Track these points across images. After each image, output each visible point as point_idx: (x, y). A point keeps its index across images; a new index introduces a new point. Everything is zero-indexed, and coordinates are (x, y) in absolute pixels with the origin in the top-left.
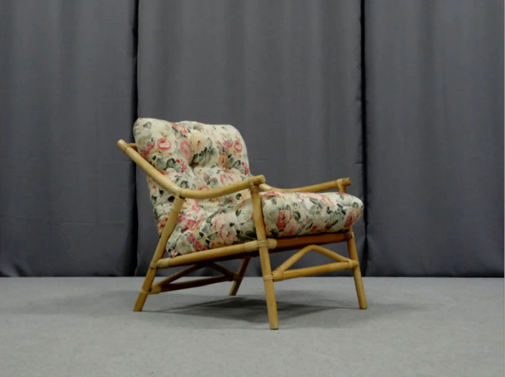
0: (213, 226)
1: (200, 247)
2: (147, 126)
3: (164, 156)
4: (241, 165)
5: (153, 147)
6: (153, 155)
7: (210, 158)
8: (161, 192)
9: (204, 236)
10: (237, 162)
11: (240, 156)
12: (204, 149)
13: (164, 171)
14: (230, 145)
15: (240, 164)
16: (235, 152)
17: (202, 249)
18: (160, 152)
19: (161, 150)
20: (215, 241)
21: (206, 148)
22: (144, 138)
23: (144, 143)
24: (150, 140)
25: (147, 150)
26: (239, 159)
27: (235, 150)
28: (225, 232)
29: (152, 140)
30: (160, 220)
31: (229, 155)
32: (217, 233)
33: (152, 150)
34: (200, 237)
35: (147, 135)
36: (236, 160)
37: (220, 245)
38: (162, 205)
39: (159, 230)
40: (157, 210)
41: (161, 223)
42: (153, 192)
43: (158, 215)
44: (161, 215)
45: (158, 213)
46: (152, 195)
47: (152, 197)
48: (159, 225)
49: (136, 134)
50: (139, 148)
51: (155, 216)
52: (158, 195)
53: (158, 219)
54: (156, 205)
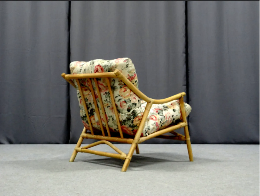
0: (166, 117)
6: (135, 80)
17: (158, 130)
20: (164, 125)
25: (134, 77)
28: (170, 120)
30: (138, 116)
32: (167, 120)
34: (160, 123)
39: (136, 122)
40: (136, 111)
41: (138, 118)
42: (134, 101)
43: (137, 114)
44: (139, 114)
45: (136, 113)
46: (133, 103)
47: (133, 104)
48: (137, 119)
49: (128, 67)
50: (128, 75)
51: (131, 114)
52: (137, 102)
53: (135, 116)
54: (135, 108)
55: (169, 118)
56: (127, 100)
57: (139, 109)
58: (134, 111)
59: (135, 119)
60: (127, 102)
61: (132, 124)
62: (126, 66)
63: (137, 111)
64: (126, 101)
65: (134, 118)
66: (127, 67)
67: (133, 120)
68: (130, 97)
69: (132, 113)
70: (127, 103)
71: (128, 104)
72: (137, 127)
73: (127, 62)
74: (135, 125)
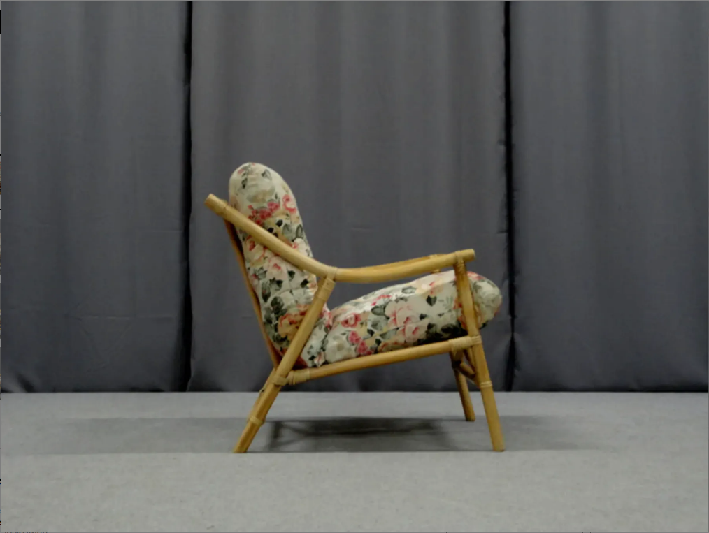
0: (391, 319)
1: (364, 350)
2: (267, 176)
3: (293, 221)
5: (277, 207)
6: (278, 219)
8: (291, 274)
9: (374, 335)
13: (292, 243)
17: (365, 353)
18: (287, 215)
19: (288, 212)
20: (390, 340)
22: (265, 193)
23: (263, 200)
24: (273, 197)
25: (268, 210)
28: (411, 326)
29: (276, 197)
30: (290, 315)
32: (398, 328)
33: (276, 213)
34: (369, 335)
35: (268, 188)
37: (397, 346)
38: (291, 292)
39: (284, 328)
40: (281, 300)
41: (289, 319)
42: (273, 273)
43: (284, 308)
44: (289, 307)
45: (283, 305)
46: (272, 278)
47: (273, 281)
48: (286, 321)
49: (246, 187)
50: (250, 207)
51: (272, 308)
52: (285, 278)
53: (280, 313)
54: (278, 292)
55: (405, 322)
56: (259, 271)
57: (292, 294)
58: (275, 299)
59: (282, 320)
60: (260, 277)
61: (276, 334)
62: (241, 185)
63: (284, 301)
64: (257, 274)
65: (277, 319)
66: (244, 186)
67: (277, 322)
68: (264, 263)
69: (272, 304)
70: (259, 279)
71: (261, 282)
72: (288, 341)
73: (244, 174)
74: (283, 336)
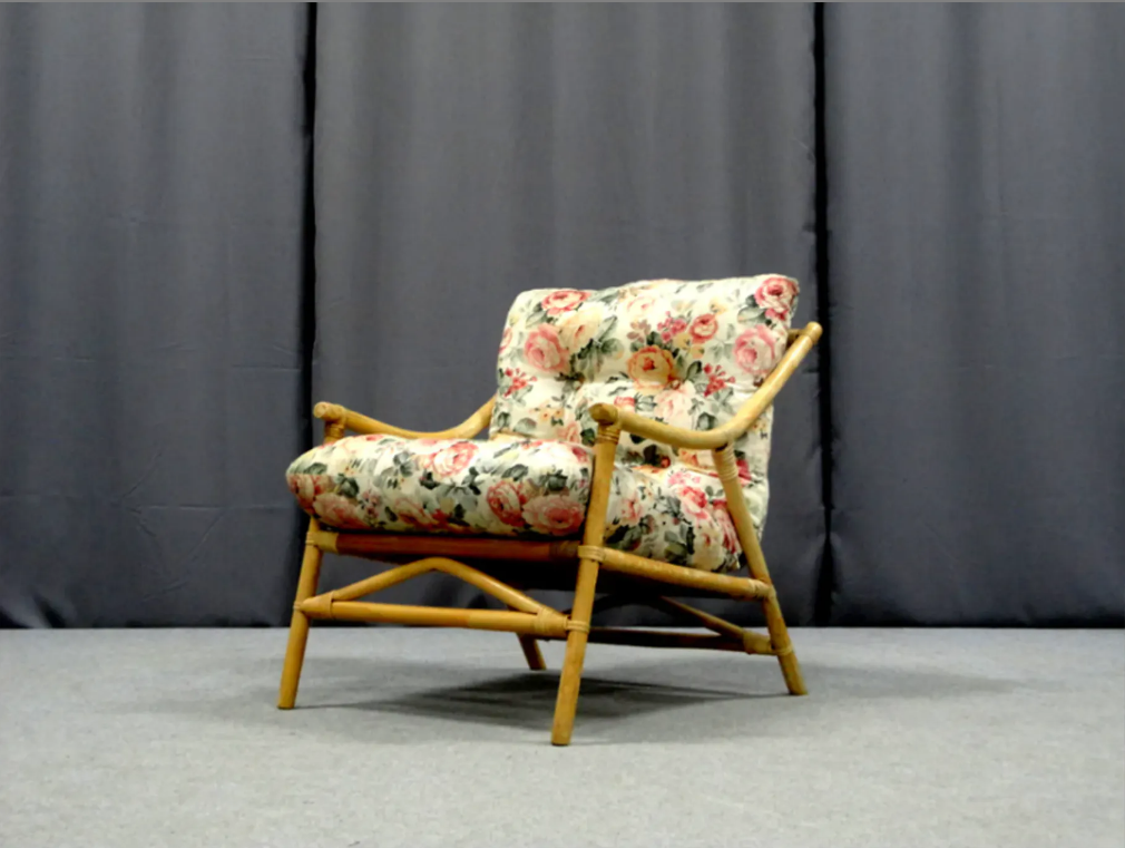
4: (703, 372)
7: (600, 362)
10: (692, 365)
11: (702, 351)
12: (587, 342)
14: (679, 327)
15: (699, 370)
16: (688, 343)
21: (591, 341)
26: (697, 360)
27: (691, 338)
31: (673, 350)
36: (689, 360)
